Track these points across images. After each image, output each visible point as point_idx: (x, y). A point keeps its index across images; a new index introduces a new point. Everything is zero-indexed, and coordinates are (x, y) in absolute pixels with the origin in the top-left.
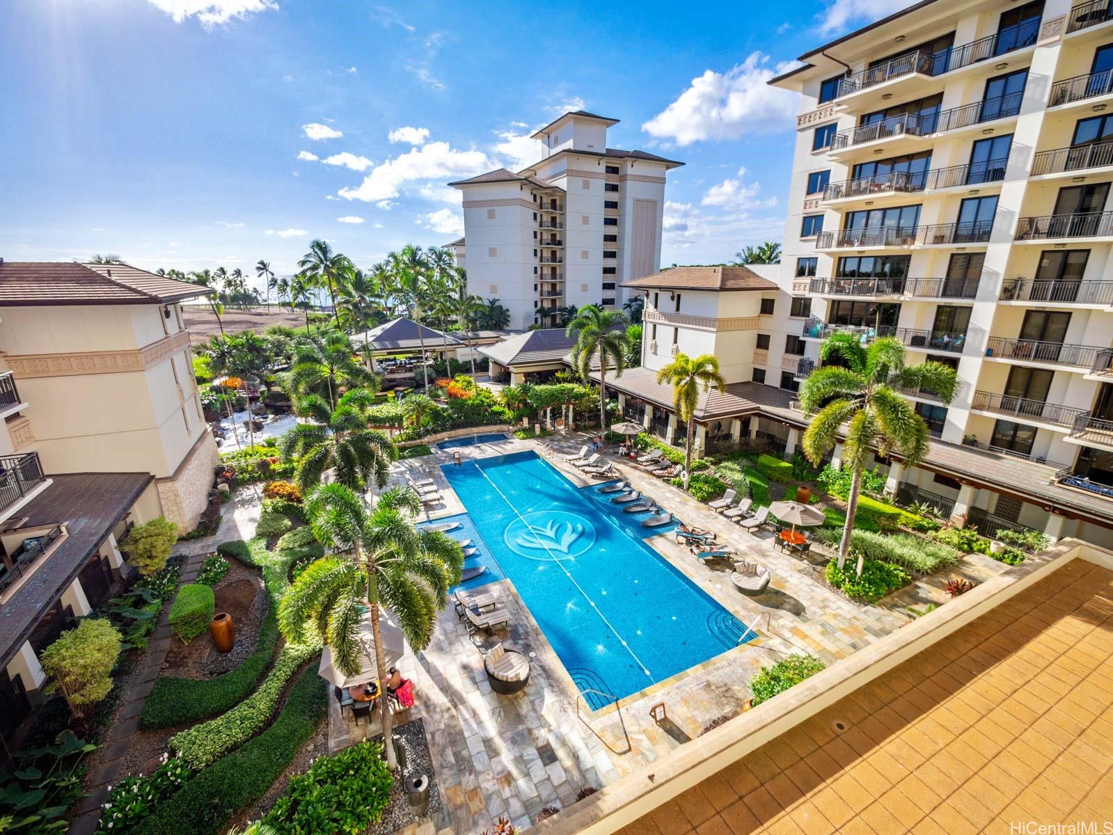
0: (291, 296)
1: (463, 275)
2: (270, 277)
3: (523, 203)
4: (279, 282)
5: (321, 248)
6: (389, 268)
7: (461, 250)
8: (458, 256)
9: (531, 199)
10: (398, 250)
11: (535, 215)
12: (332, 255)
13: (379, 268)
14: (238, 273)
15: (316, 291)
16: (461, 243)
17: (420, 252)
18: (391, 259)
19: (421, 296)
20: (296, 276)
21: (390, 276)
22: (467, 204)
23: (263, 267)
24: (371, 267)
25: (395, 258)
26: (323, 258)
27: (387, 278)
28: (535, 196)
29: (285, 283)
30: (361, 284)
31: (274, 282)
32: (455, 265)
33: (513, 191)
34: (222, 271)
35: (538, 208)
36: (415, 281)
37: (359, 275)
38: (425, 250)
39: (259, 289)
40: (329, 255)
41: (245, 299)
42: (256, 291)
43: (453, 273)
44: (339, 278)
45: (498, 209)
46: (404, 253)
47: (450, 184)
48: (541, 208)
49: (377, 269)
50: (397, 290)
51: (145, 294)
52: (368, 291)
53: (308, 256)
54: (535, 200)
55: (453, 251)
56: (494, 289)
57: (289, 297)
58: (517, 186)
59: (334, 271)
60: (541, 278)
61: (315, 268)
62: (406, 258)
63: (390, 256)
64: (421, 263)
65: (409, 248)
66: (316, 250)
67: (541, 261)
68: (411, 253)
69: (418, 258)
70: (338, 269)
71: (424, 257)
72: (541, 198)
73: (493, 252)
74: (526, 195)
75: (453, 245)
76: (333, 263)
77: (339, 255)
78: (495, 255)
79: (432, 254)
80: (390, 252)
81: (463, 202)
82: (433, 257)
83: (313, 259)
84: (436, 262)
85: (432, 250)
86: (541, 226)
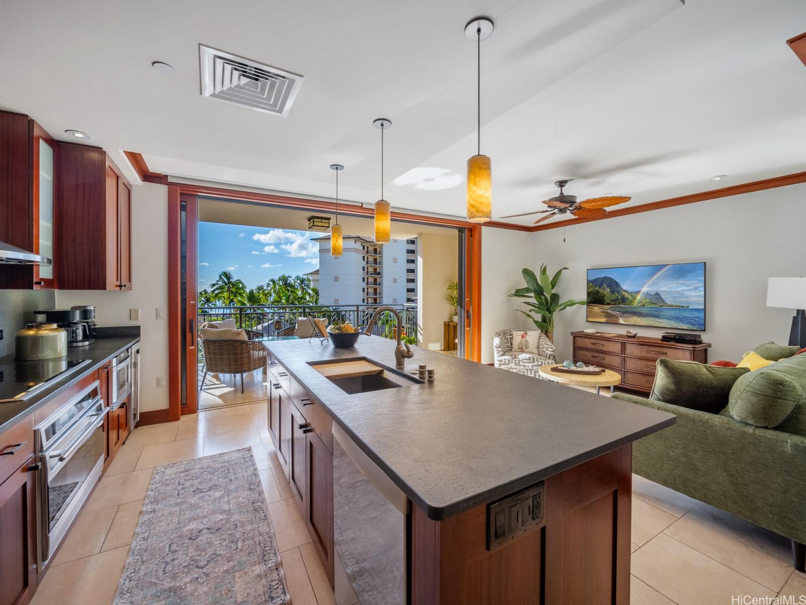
1: (317, 293)
3: (356, 250)
5: (227, 275)
6: (269, 288)
7: (316, 277)
8: (314, 280)
9: (361, 248)
10: (276, 278)
11: (364, 257)
12: (233, 280)
16: (317, 272)
17: (290, 279)
18: (271, 283)
22: (321, 251)
24: (257, 288)
25: (274, 282)
26: (227, 282)
27: (267, 294)
28: (364, 247)
30: (252, 298)
33: (351, 244)
37: (251, 292)
38: (293, 278)
40: (231, 280)
43: (310, 291)
44: (236, 294)
46: (280, 279)
47: (312, 239)
49: (261, 289)
52: (257, 302)
53: (217, 281)
54: (364, 249)
55: (311, 278)
56: (336, 301)
58: (353, 241)
59: (233, 290)
60: (367, 295)
61: (221, 288)
62: (281, 283)
63: (271, 281)
64: (290, 285)
65: (283, 276)
66: (223, 277)
67: (367, 284)
68: (284, 279)
69: (288, 282)
70: (236, 289)
71: (292, 281)
72: (368, 247)
73: (336, 279)
74: (359, 246)
75: (311, 274)
76: (233, 285)
77: (238, 280)
78: (338, 281)
79: (297, 280)
80: (271, 278)
81: (319, 250)
82: (298, 281)
83: (221, 283)
84: (300, 285)
85: (298, 278)
86: (367, 263)
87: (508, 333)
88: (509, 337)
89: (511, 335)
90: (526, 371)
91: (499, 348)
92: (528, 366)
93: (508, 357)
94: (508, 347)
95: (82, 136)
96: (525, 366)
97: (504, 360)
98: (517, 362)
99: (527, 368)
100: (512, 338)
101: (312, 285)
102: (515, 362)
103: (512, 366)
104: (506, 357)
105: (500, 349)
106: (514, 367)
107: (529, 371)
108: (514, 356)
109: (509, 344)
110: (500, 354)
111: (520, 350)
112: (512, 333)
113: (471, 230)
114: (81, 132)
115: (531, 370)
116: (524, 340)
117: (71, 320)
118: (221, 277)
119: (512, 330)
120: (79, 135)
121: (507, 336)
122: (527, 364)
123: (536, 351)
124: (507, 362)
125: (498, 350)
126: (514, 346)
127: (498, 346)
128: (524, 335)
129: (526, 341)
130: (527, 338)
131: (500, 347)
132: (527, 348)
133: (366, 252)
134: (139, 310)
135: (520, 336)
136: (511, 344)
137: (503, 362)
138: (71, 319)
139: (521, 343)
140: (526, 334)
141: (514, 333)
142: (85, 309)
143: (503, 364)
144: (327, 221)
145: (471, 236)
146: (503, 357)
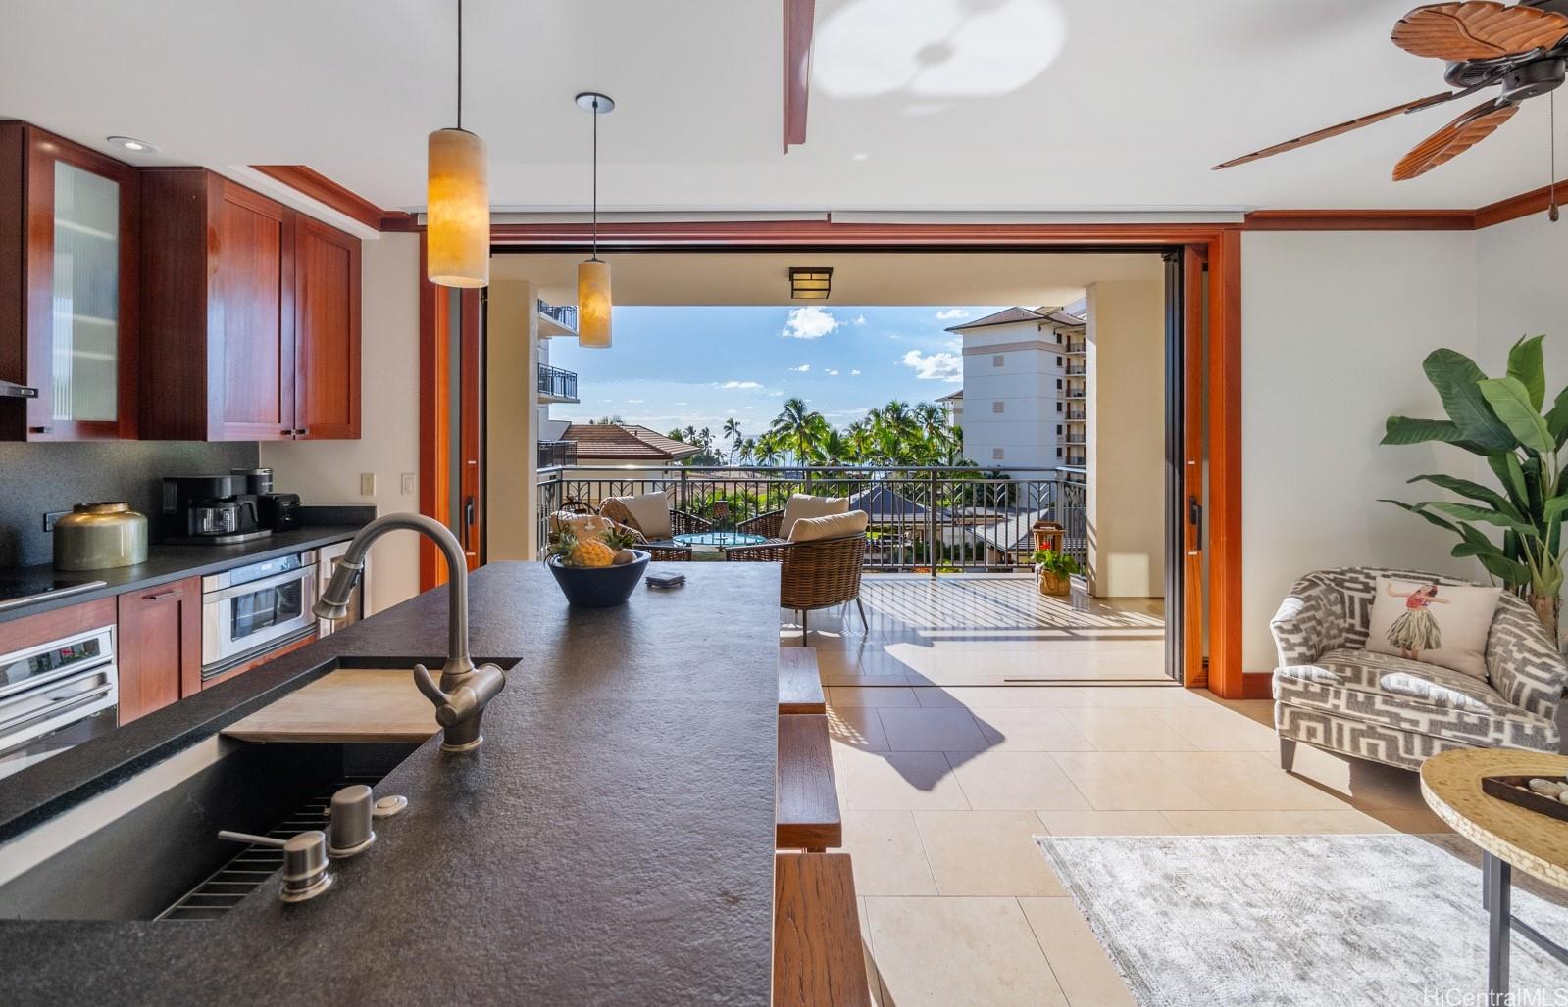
0: (754, 458)
1: (959, 434)
2: (736, 436)
3: (1041, 346)
4: (744, 443)
5: (797, 405)
6: (869, 427)
7: (960, 404)
8: (956, 411)
9: (1053, 340)
10: (881, 408)
11: (1059, 359)
12: (807, 413)
13: (857, 427)
14: (706, 432)
15: (783, 453)
16: (959, 396)
17: (906, 409)
18: (872, 417)
19: (903, 460)
20: (764, 437)
21: (867, 437)
22: (968, 351)
23: (731, 426)
24: (847, 426)
25: (877, 416)
26: (797, 417)
27: (864, 439)
28: (1059, 337)
29: (751, 444)
30: (836, 446)
31: (739, 443)
32: (951, 423)
33: (1029, 333)
34: (691, 430)
35: (1064, 350)
36: (897, 443)
37: (834, 435)
38: (912, 406)
39: (722, 451)
40: (804, 414)
41: (707, 461)
42: (718, 452)
43: (945, 432)
44: (810, 438)
45: (1008, 356)
46: (888, 411)
47: (947, 330)
48: (1069, 350)
49: (854, 429)
50: (873, 453)
51: (662, 451)
52: (843, 453)
53: (782, 415)
54: (1059, 340)
55: (950, 406)
56: (998, 453)
57: (753, 460)
58: (1035, 326)
59: (807, 431)
60: (1068, 440)
61: (787, 427)
62: (889, 416)
63: (871, 413)
64: (906, 422)
65: (894, 404)
66: (791, 408)
67: (1069, 417)
68: (896, 410)
69: (902, 415)
70: (812, 429)
71: (911, 415)
72: (1069, 338)
73: (999, 407)
74: (1048, 336)
75: (950, 398)
76: (807, 422)
77: (814, 414)
78: (1002, 411)
79: (921, 410)
80: (871, 408)
81: (964, 349)
82: (923, 413)
83: (787, 418)
84: (926, 420)
85: (921, 406)
86: (1068, 372)
87: (1354, 580)
88: (1358, 595)
89: (1367, 588)
90: (1401, 736)
91: (1289, 632)
92: (1415, 723)
93: (1323, 672)
94: (1351, 629)
95: (139, 147)
96: (1398, 718)
97: (1301, 680)
98: (1361, 697)
99: (1405, 725)
100: (1371, 601)
101: (951, 421)
102: (1352, 696)
103: (1336, 707)
104: (1315, 670)
105: (1295, 638)
106: (1343, 709)
107: (1417, 741)
108: (1349, 672)
109: (1357, 622)
110: (1294, 655)
111: (1400, 651)
112: (1371, 583)
113: (1204, 251)
114: (137, 141)
115: (1427, 739)
116: (1417, 613)
117: (217, 494)
118: (787, 407)
119: (1373, 573)
120: (132, 145)
121: (1347, 593)
122: (1405, 713)
123: (1474, 664)
124: (1316, 688)
125: (1286, 640)
126: (1372, 630)
127: (1286, 626)
128: (1422, 596)
129: (1429, 618)
130: (1433, 608)
131: (1296, 629)
132: (1428, 646)
133: (1065, 349)
134: (375, 476)
135: (1405, 600)
136: (1366, 622)
137: (1300, 687)
138: (217, 491)
139: (1403, 624)
140: (1433, 593)
141: (1381, 583)
142: (250, 474)
143: (1297, 694)
144: (826, 276)
145: (1205, 268)
146: (1302, 670)
